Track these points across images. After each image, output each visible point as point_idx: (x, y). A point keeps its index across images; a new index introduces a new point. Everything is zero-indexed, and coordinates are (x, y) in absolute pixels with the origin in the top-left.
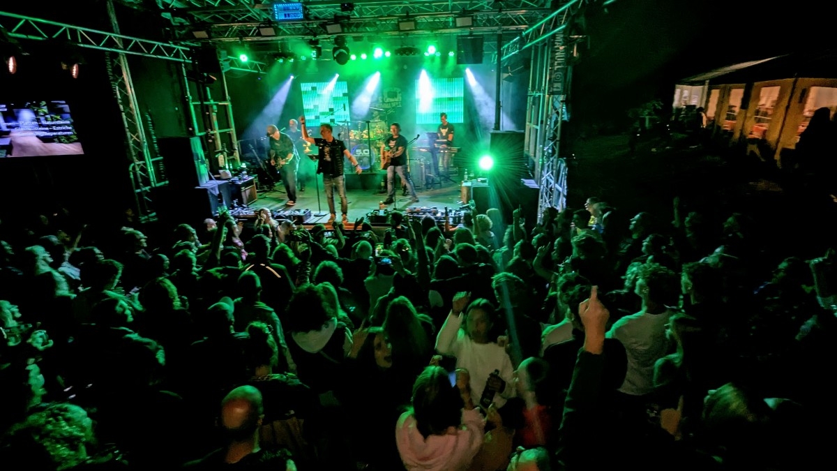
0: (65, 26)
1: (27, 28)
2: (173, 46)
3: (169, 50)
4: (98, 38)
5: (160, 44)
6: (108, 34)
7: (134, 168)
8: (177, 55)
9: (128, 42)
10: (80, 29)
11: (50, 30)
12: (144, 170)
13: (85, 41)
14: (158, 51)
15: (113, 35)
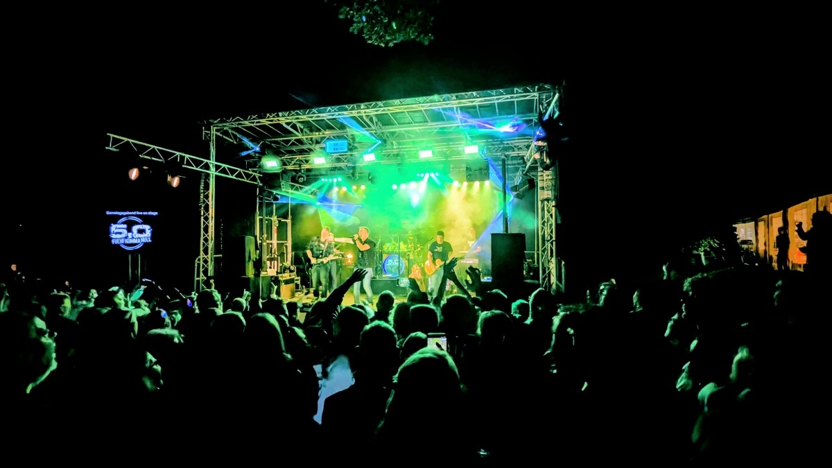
0: (178, 154)
1: (153, 153)
2: (251, 173)
3: (248, 176)
4: (197, 163)
5: (242, 170)
6: (205, 161)
7: (199, 260)
8: (254, 179)
9: (219, 167)
10: (187, 156)
11: (166, 155)
12: (206, 261)
13: (188, 164)
14: (239, 175)
15: (208, 161)
